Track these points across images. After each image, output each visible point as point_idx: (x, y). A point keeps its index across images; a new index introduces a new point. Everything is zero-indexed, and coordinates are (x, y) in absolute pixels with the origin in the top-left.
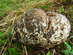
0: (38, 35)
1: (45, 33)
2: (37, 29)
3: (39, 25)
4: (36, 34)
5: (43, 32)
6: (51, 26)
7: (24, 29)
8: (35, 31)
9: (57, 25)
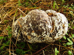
0: (45, 36)
1: (51, 34)
2: (45, 32)
3: (46, 28)
4: (44, 35)
5: (49, 33)
6: (55, 27)
7: (32, 33)
8: (43, 33)
9: (59, 25)
